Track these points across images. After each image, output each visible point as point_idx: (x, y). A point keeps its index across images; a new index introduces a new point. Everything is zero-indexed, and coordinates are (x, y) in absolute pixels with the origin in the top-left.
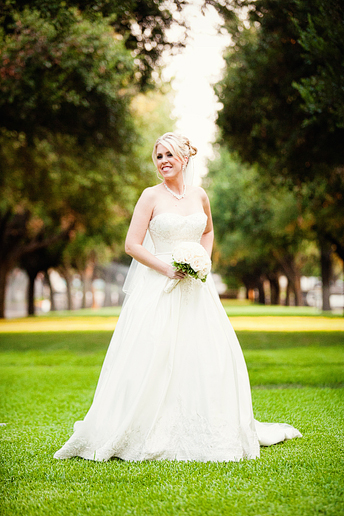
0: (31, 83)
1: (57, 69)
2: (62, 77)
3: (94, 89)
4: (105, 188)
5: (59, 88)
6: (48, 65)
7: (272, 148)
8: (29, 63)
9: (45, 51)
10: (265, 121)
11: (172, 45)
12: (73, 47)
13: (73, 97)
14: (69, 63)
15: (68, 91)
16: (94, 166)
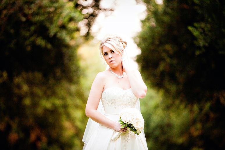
0: (12, 31)
1: (29, 23)
2: (33, 28)
3: (55, 35)
4: (61, 110)
5: (31, 35)
6: (24, 19)
7: (173, 79)
8: (10, 18)
9: (21, 9)
10: (168, 60)
11: (105, 10)
12: (40, 7)
13: (41, 42)
14: (37, 18)
15: (37, 37)
16: (54, 93)
